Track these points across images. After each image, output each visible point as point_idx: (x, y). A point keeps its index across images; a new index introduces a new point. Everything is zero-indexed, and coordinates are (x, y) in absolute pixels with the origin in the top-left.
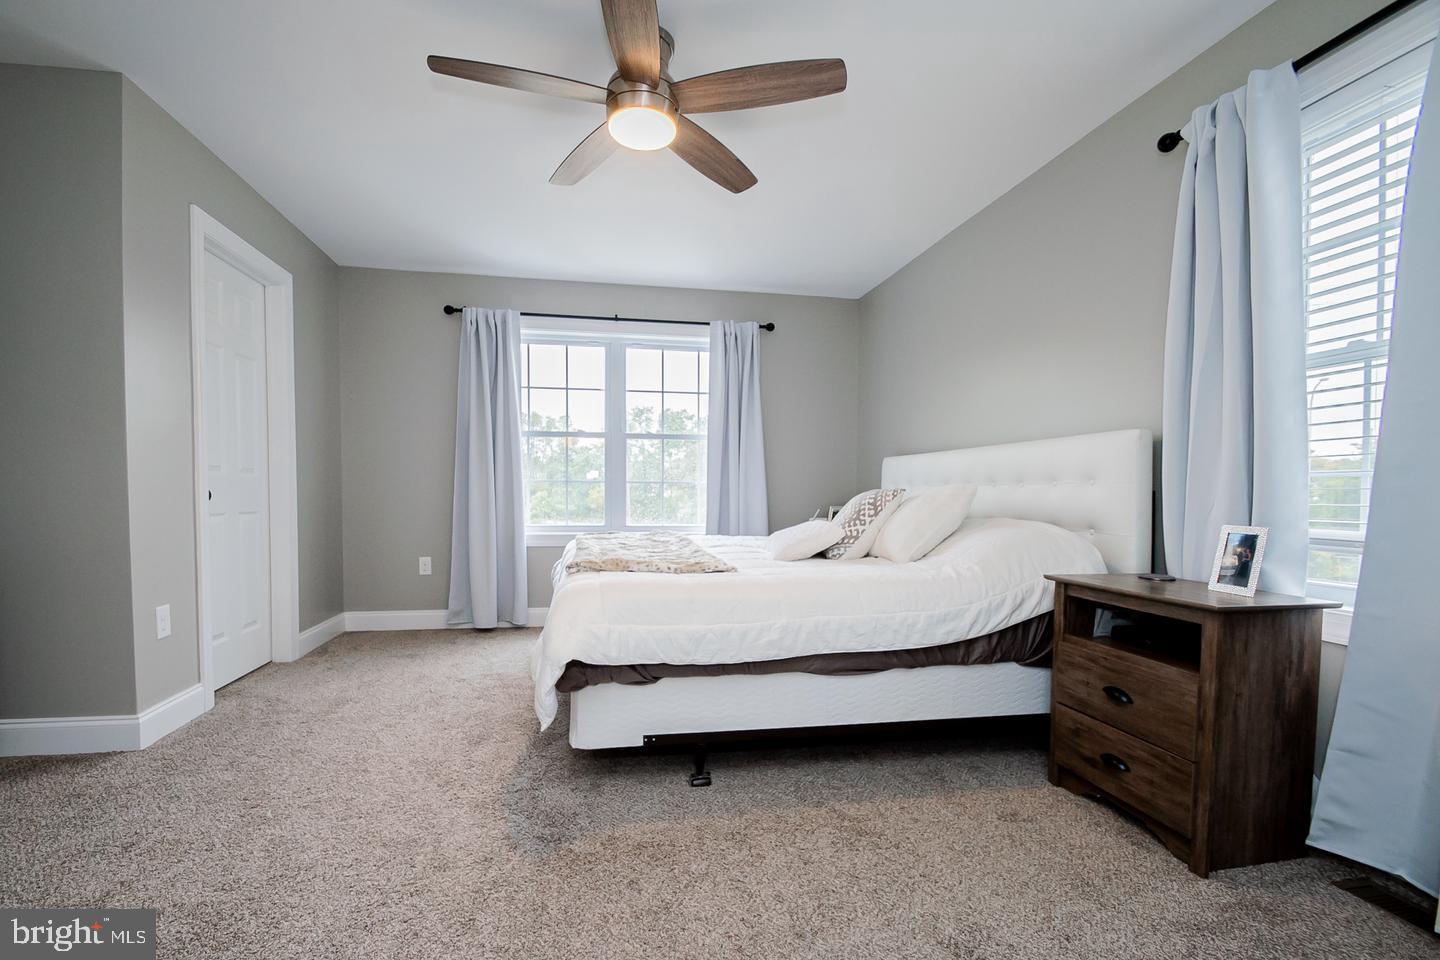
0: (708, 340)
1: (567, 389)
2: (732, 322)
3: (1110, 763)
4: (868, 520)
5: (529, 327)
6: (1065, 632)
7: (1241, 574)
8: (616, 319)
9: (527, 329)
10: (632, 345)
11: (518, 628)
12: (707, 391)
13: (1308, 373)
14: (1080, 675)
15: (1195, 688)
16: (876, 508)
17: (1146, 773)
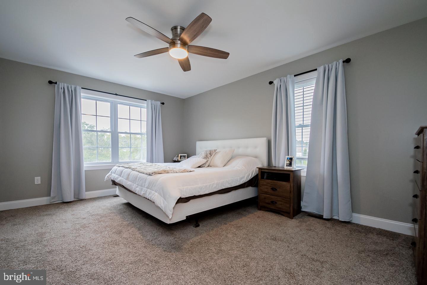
0: (146, 105)
1: (96, 116)
2: (154, 101)
3: (273, 203)
4: (209, 157)
5: (85, 93)
6: (261, 179)
7: (290, 164)
8: (116, 94)
9: (83, 94)
10: (120, 104)
11: (82, 200)
12: (146, 120)
13: (296, 129)
14: (266, 187)
15: (289, 185)
16: (211, 154)
17: (280, 203)
